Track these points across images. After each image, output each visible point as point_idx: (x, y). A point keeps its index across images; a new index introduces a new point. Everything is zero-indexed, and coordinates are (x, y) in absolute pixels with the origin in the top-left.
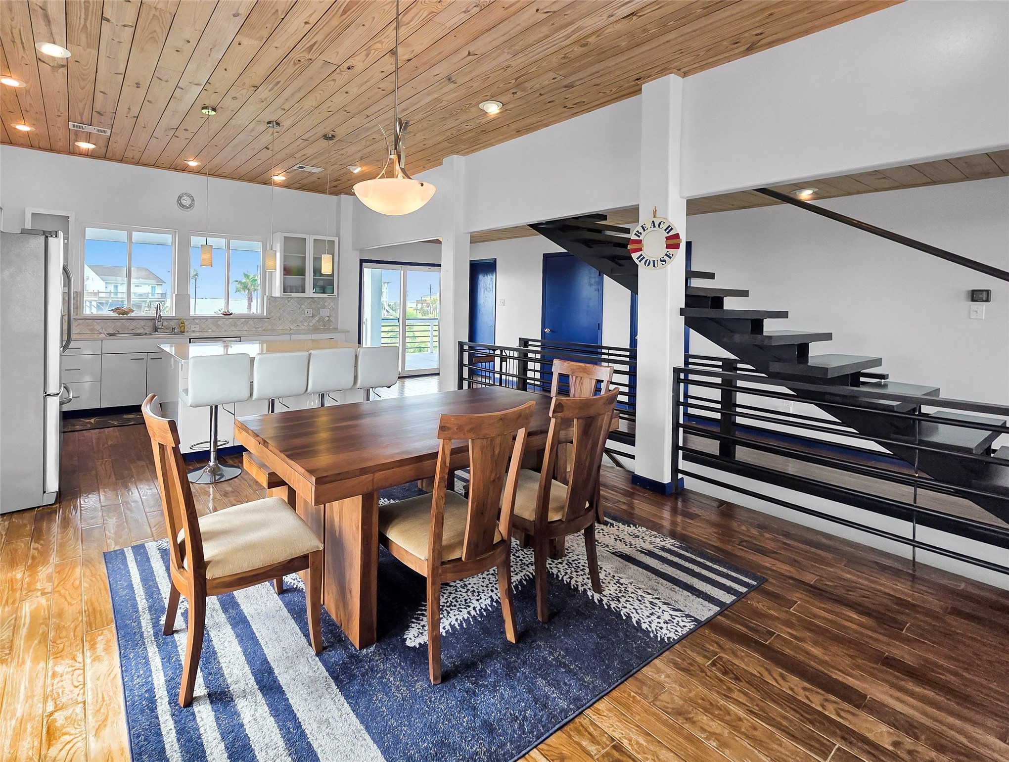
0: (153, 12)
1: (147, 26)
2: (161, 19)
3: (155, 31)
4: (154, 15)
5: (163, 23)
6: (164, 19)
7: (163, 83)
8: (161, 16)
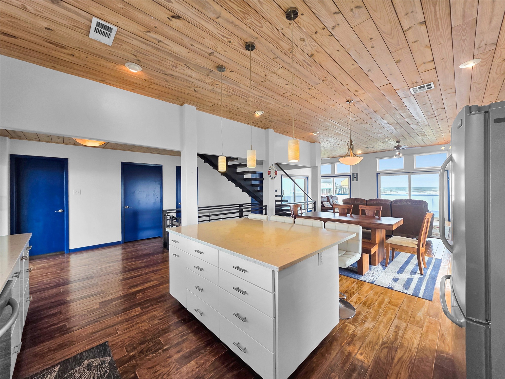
0: (401, 46)
1: (398, 38)
2: (394, 46)
3: (392, 39)
4: (399, 45)
5: (393, 46)
6: (393, 48)
7: (353, 7)
8: (395, 48)
